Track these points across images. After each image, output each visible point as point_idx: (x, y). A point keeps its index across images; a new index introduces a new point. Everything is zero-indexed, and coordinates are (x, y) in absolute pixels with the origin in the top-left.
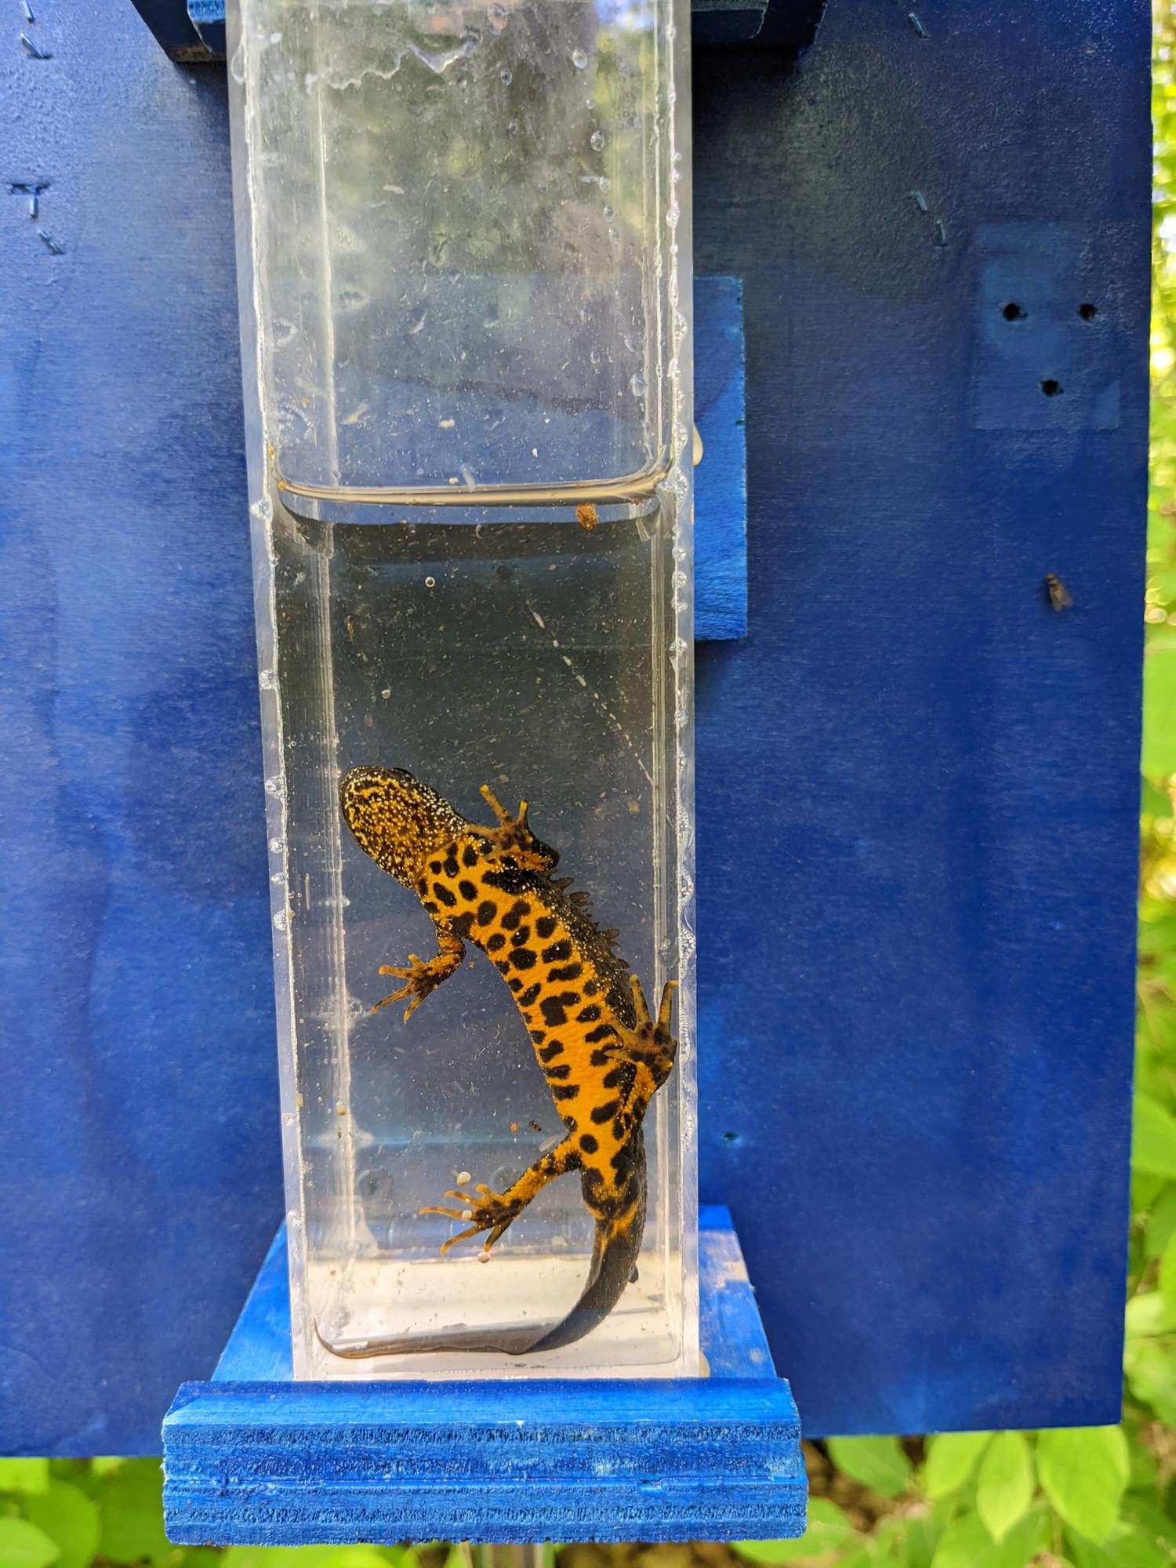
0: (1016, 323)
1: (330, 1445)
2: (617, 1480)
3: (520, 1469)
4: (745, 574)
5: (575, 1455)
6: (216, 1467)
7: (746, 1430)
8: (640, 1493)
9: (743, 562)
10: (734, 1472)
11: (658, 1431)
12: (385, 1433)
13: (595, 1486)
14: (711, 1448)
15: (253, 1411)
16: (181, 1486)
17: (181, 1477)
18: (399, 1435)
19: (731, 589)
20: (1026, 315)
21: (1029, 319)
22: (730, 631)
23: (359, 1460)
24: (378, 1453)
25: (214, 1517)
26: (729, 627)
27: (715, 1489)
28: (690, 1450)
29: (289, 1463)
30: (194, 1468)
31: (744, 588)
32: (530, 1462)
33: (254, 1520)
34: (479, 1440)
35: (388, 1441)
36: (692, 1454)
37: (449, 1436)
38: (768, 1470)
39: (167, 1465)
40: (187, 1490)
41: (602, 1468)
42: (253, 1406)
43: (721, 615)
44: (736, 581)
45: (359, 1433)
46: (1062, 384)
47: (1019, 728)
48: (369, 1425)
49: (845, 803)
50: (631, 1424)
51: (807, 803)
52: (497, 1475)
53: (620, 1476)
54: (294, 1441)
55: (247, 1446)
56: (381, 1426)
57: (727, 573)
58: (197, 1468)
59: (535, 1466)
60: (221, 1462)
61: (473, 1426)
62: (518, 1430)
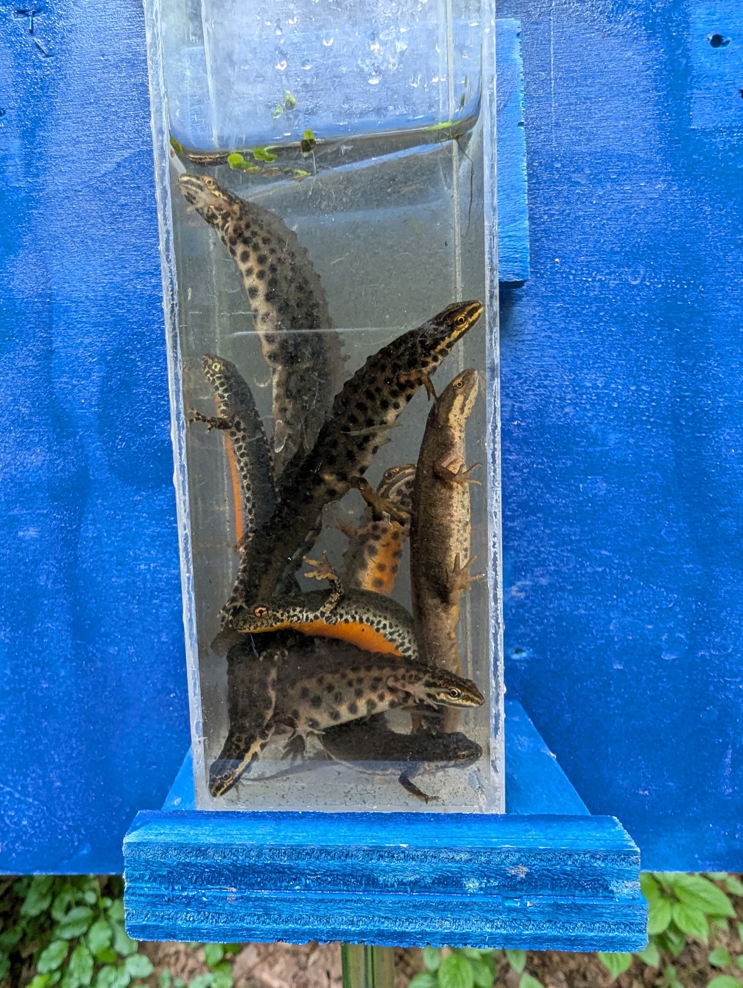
1: (252, 861)
2: (484, 895)
3: (405, 884)
5: (450, 875)
6: (164, 876)
7: (592, 857)
8: (504, 907)
10: (584, 893)
11: (518, 855)
12: (296, 851)
13: (467, 900)
14: (565, 873)
15: (192, 832)
16: (138, 892)
17: (138, 885)
18: (307, 854)
23: (275, 873)
24: (290, 868)
25: (163, 917)
27: (569, 906)
28: (546, 872)
29: (220, 874)
30: (147, 878)
32: (412, 879)
33: (194, 921)
34: (372, 859)
35: (298, 858)
36: (546, 876)
37: (347, 856)
38: (612, 892)
39: (127, 874)
40: (141, 895)
41: (472, 885)
42: (192, 829)
45: (275, 850)
48: (284, 846)
50: (496, 849)
52: (385, 888)
53: (487, 891)
54: (225, 857)
55: (188, 860)
56: (292, 846)
58: (150, 878)
59: (416, 882)
60: (169, 872)
61: (366, 848)
62: (403, 852)
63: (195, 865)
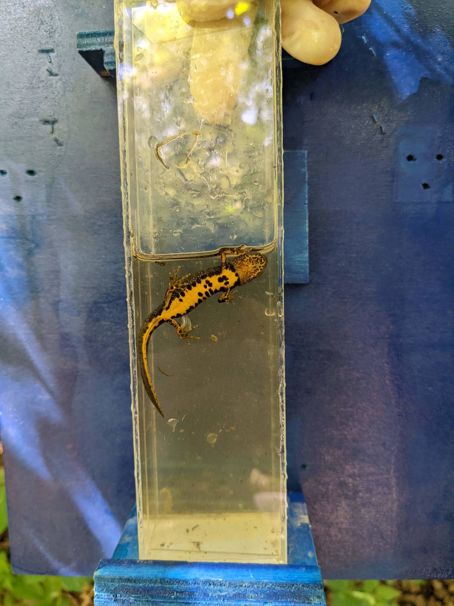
0: (412, 162)
1: (152, 585)
2: (256, 601)
3: (220, 596)
4: (308, 259)
5: (240, 592)
6: (112, 591)
7: (303, 586)
9: (307, 255)
10: (299, 601)
11: (271, 585)
12: (172, 581)
13: (248, 603)
14: (290, 592)
15: (125, 571)
16: (100, 597)
17: (100, 594)
19: (303, 265)
20: (415, 159)
21: (417, 161)
23: (163, 590)
24: (169, 588)
26: (302, 279)
28: (282, 592)
29: (138, 591)
30: (105, 591)
31: (308, 265)
32: (224, 594)
34: (206, 585)
35: (173, 584)
37: (195, 583)
38: (311, 600)
39: (95, 589)
40: (102, 598)
43: (299, 275)
44: (305, 262)
45: (163, 580)
46: (430, 185)
47: (414, 314)
48: (167, 578)
50: (261, 582)
52: (212, 598)
54: (140, 583)
55: (123, 584)
56: (170, 578)
57: (300, 259)
58: (106, 591)
59: (226, 595)
60: (114, 589)
61: (203, 580)
62: (220, 582)
63: (126, 586)
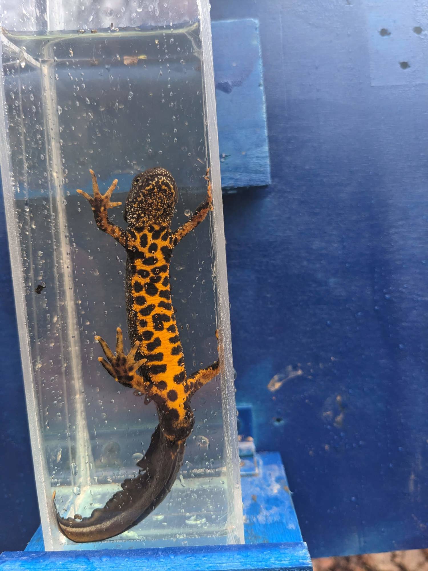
0: (386, 37)
4: (268, 154)
9: (266, 148)
19: (262, 162)
20: (390, 34)
21: (391, 36)
22: (262, 182)
26: (262, 180)
31: (268, 161)
43: (258, 175)
44: (264, 158)
46: (409, 63)
47: (400, 223)
49: (322, 262)
51: (305, 263)
57: (259, 155)
